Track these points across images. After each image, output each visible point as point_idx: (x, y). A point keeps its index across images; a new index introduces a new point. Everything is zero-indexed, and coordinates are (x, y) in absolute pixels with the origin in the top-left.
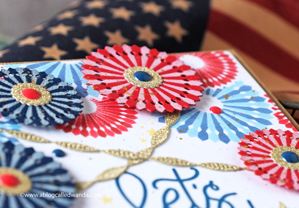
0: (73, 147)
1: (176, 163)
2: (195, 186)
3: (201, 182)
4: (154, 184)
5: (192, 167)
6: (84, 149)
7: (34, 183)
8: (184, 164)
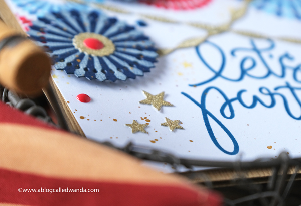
2: (271, 56)
4: (233, 53)
7: (117, 47)
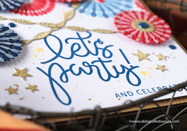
0: (20, 22)
1: (78, 30)
2: (89, 42)
3: (93, 39)
4: (66, 41)
5: (88, 31)
6: (26, 23)
8: (83, 30)
